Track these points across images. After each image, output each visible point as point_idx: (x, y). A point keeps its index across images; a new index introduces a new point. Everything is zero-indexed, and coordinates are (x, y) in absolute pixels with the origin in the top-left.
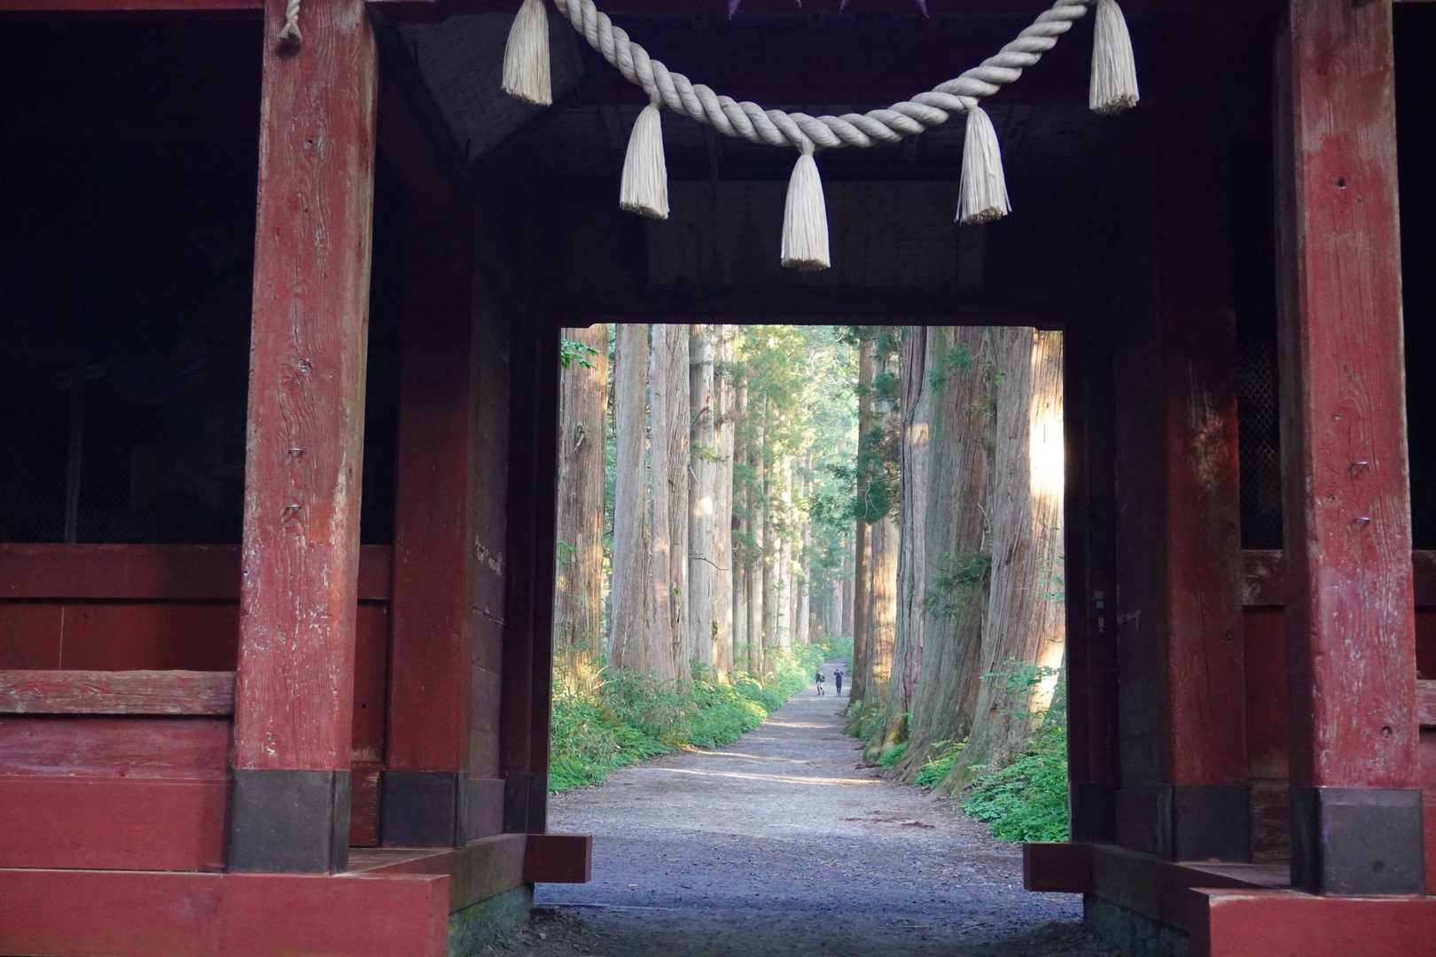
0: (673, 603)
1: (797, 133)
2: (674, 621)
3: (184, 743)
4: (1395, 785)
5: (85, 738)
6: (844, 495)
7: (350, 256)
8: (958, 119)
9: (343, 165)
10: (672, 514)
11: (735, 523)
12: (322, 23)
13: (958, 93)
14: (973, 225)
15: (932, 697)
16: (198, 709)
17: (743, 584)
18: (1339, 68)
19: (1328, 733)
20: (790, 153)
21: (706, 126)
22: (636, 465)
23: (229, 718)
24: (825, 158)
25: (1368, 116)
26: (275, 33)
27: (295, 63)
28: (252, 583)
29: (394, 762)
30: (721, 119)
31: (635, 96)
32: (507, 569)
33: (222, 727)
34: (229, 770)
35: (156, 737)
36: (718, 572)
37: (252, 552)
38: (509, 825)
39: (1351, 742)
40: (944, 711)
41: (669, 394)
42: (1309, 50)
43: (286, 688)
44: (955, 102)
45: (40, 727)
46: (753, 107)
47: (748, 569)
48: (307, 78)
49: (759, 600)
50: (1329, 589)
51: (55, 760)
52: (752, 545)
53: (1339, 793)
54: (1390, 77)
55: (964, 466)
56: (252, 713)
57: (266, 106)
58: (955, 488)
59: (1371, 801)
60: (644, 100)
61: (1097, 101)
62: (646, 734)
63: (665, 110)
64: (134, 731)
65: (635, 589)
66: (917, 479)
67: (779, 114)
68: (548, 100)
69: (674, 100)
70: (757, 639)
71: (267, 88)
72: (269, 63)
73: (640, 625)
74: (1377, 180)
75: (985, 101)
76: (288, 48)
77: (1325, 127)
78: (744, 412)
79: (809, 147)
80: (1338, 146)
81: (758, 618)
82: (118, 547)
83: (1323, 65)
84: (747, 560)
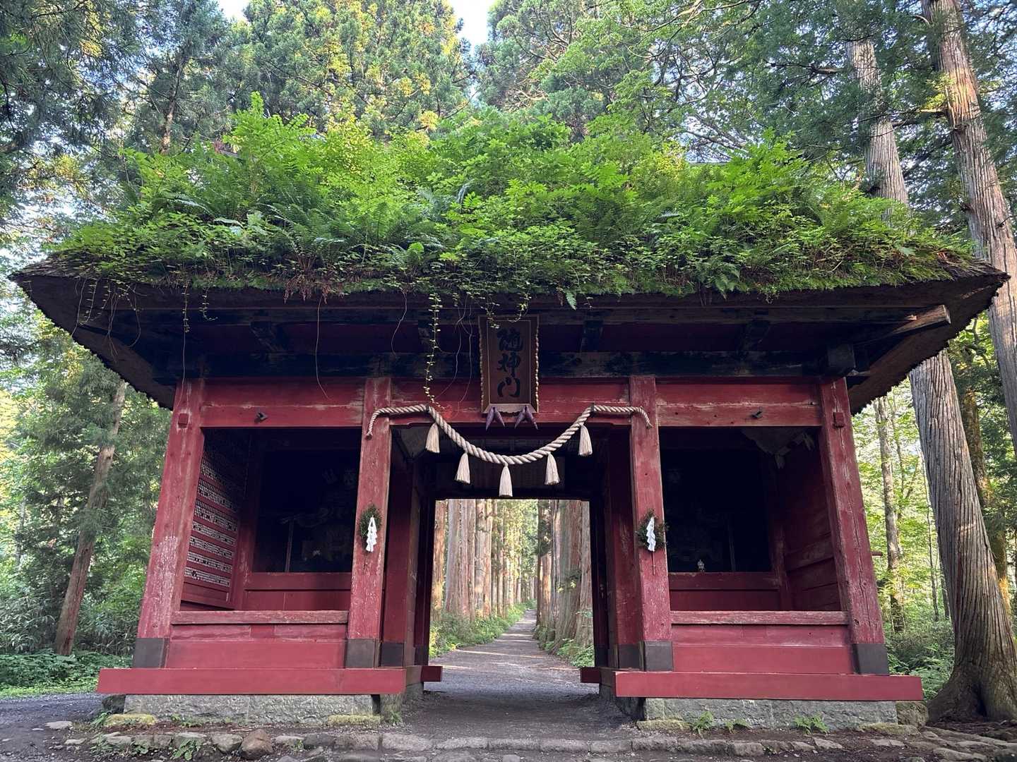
0: (469, 587)
1: (504, 461)
2: (469, 594)
3: (334, 631)
4: (664, 640)
5: (305, 630)
6: (530, 547)
7: (384, 495)
8: (546, 457)
9: (382, 470)
10: (469, 553)
11: (493, 556)
12: (378, 430)
13: (545, 450)
14: (550, 485)
15: (563, 623)
16: (337, 622)
17: (495, 579)
18: (644, 444)
19: (647, 626)
20: (502, 465)
21: (480, 459)
22: (456, 534)
23: (347, 624)
24: (510, 466)
25: (653, 457)
26: (365, 434)
27: (370, 441)
28: (354, 586)
29: (385, 640)
30: (484, 457)
31: (461, 451)
32: (417, 579)
33: (344, 627)
34: (346, 639)
35: (325, 630)
36: (485, 574)
37: (355, 576)
38: (417, 662)
39: (652, 629)
40: (567, 627)
41: (468, 507)
42: (637, 439)
43: (363, 615)
44: (545, 453)
45: (293, 627)
46: (492, 454)
47: (497, 574)
48: (373, 447)
49: (501, 584)
50: (646, 585)
51: (296, 637)
52: (499, 564)
53: (650, 643)
54: (658, 446)
55: (573, 536)
56: (353, 623)
57: (362, 453)
58: (570, 544)
59: (658, 645)
60: (464, 452)
61: (581, 453)
62: (458, 638)
63: (469, 455)
64: (320, 628)
65: (455, 582)
66: (558, 540)
67: (499, 456)
68: (438, 451)
69: (472, 452)
70: (501, 601)
71: (362, 448)
72: (363, 442)
73: (456, 596)
74: (656, 473)
75: (553, 453)
76: (369, 438)
77: (641, 459)
78: (496, 513)
79: (507, 465)
80: (645, 464)
81: (501, 593)
82: (303, 574)
83: (640, 443)
84: (497, 569)
